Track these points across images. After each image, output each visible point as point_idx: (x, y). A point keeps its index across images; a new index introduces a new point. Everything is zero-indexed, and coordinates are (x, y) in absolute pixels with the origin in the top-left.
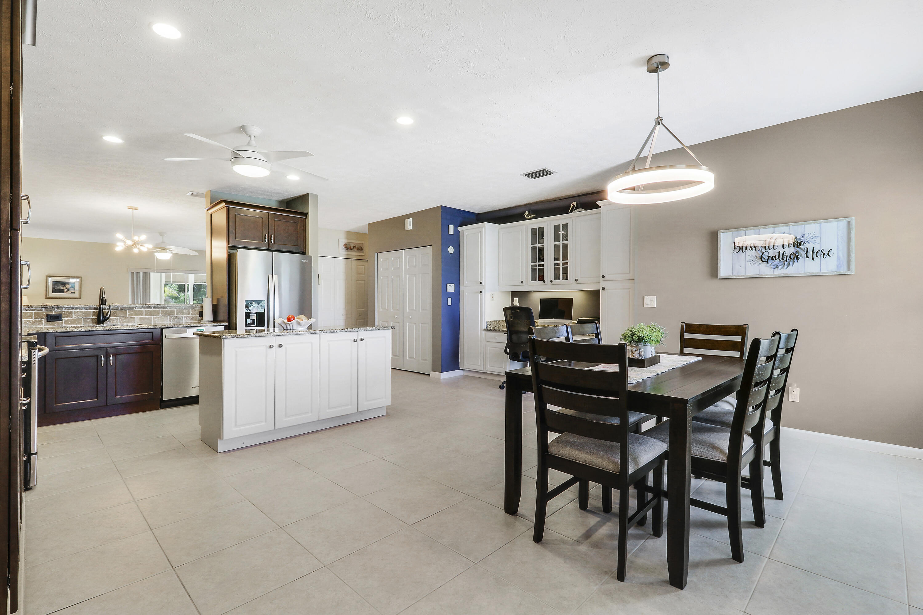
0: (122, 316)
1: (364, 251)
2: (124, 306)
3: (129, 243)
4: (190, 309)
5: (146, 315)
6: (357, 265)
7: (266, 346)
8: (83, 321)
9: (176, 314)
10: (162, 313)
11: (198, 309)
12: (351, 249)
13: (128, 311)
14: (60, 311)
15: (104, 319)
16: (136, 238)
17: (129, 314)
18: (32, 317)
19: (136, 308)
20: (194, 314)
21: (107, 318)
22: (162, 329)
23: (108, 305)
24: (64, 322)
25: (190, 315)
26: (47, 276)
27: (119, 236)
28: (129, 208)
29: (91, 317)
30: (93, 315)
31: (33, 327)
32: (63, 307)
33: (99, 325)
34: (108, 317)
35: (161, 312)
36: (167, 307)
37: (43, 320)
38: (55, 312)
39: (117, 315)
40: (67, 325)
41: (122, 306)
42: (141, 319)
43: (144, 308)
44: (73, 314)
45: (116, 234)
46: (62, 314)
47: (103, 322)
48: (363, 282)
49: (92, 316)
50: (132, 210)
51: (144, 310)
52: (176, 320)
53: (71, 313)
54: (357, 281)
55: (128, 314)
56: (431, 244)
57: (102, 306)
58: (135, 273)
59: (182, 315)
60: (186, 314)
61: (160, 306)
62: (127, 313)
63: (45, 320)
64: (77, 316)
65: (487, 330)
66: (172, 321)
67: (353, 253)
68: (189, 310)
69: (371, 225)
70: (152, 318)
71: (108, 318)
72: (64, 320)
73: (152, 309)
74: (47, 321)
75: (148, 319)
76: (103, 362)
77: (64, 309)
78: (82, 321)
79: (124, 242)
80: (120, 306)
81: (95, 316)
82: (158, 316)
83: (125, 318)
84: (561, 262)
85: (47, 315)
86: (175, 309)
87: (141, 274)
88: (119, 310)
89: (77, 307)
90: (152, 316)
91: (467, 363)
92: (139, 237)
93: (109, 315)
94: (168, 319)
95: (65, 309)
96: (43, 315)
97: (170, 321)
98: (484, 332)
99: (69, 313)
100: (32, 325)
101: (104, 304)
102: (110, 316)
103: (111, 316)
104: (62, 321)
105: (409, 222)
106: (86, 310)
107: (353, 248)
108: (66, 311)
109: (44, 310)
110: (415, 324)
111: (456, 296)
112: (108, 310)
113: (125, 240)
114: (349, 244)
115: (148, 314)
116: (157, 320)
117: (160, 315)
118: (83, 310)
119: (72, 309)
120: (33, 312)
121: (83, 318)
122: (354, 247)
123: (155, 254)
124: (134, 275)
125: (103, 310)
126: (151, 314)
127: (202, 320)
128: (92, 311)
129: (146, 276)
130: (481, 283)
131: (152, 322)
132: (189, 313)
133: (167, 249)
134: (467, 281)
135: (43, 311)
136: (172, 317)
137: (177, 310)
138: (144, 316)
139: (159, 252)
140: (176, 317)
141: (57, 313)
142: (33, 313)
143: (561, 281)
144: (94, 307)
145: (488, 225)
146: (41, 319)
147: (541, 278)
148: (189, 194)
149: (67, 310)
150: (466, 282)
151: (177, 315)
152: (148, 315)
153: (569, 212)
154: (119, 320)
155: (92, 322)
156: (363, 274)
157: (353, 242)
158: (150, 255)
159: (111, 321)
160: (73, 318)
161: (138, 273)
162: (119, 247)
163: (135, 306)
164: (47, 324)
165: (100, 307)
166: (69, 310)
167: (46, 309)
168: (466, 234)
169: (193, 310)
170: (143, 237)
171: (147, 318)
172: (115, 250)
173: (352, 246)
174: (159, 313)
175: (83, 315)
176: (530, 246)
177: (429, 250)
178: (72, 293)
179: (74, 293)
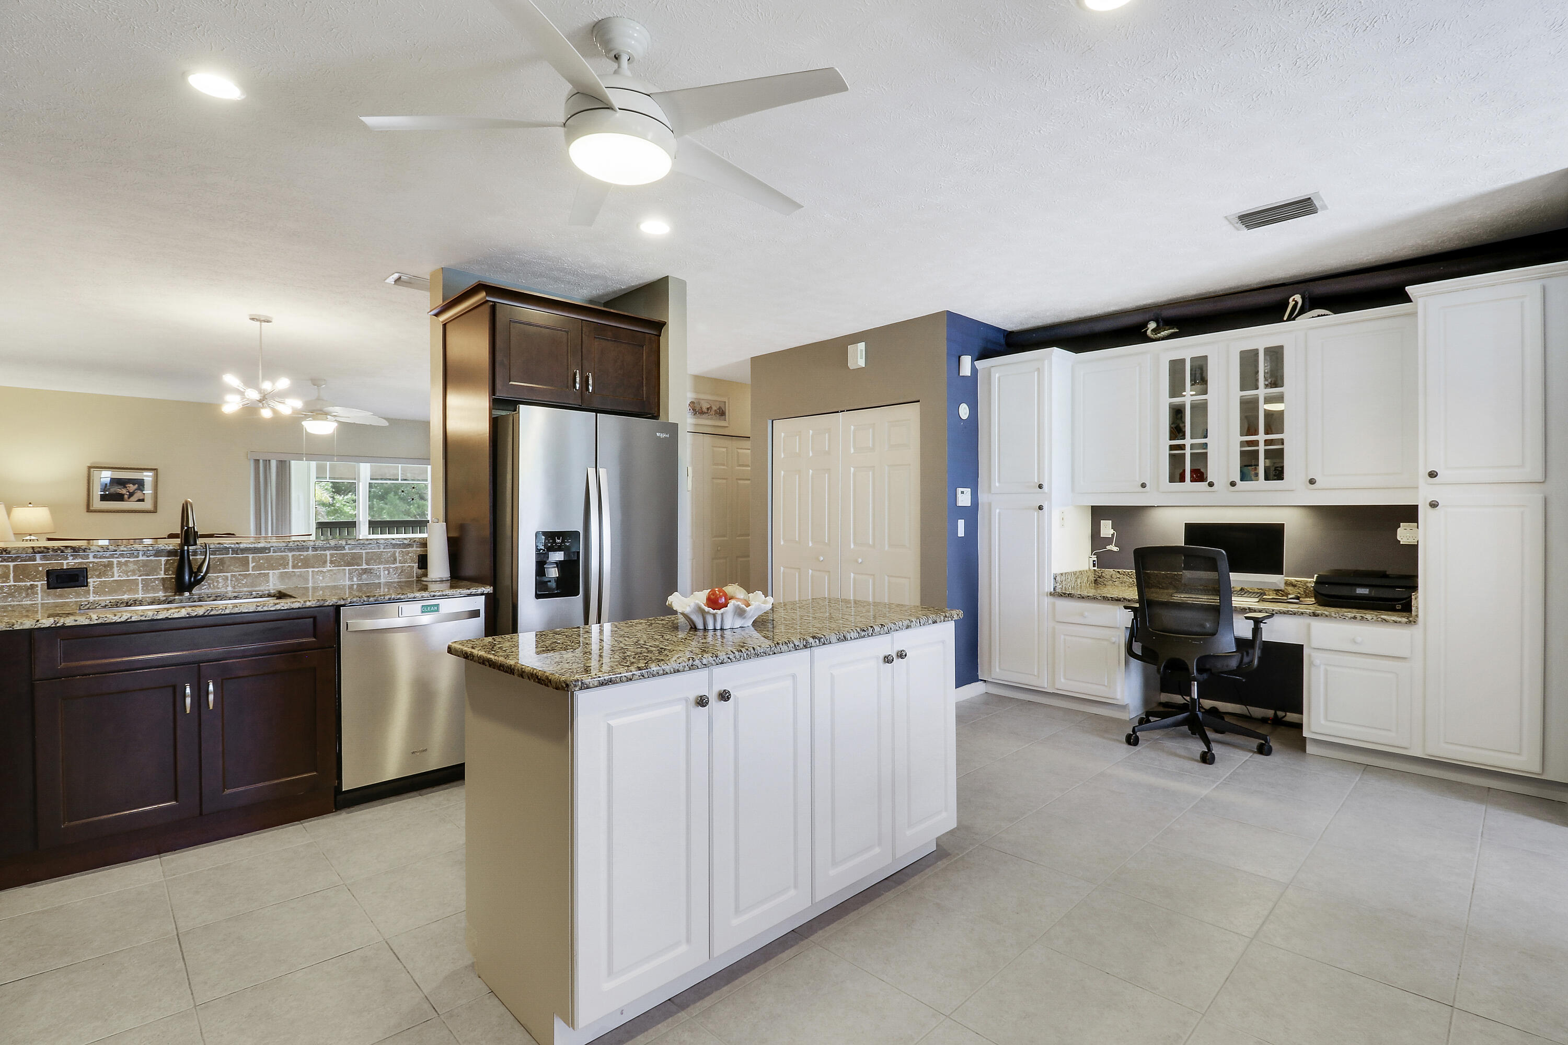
0: (236, 570)
1: (727, 417)
2: (242, 546)
3: (253, 395)
4: (398, 550)
5: (294, 567)
6: (713, 446)
7: (687, 700)
8: (140, 585)
9: (364, 562)
10: (331, 562)
11: (415, 549)
12: (702, 413)
13: (253, 557)
14: (80, 560)
15: (192, 579)
16: (267, 386)
17: (254, 564)
18: (7, 577)
19: (272, 551)
20: (405, 562)
21: (200, 577)
22: (337, 608)
23: (204, 545)
24: (91, 588)
25: (398, 565)
26: (90, 468)
27: (231, 379)
28: (253, 319)
29: (160, 574)
30: (166, 571)
31: (12, 603)
32: (88, 551)
33: (180, 595)
34: (202, 574)
35: (331, 558)
36: (344, 547)
37: (37, 586)
38: (69, 562)
39: (225, 568)
40: (100, 596)
41: (237, 545)
42: (283, 576)
43: (291, 550)
44: (115, 569)
45: (224, 376)
46: (86, 568)
47: (190, 588)
48: (724, 481)
49: (162, 572)
50: (258, 323)
51: (290, 554)
52: (364, 576)
53: (110, 565)
54: (713, 478)
55: (251, 565)
56: (917, 400)
57: (188, 548)
58: (261, 461)
59: (380, 564)
60: (387, 562)
61: (328, 545)
62: (250, 562)
63: (42, 584)
64: (126, 573)
65: (1056, 594)
66: (355, 579)
67: (707, 422)
68: (394, 553)
69: (758, 362)
70: (310, 573)
71: (203, 578)
72: (91, 585)
73: (310, 552)
74: (48, 588)
75: (300, 576)
76: (188, 700)
77: (91, 555)
78: (138, 585)
79: (242, 393)
80: (233, 546)
81: (170, 573)
82: (325, 570)
83: (245, 576)
84: (1261, 437)
85: (49, 573)
86: (364, 551)
87: (274, 464)
88: (230, 555)
89: (125, 549)
90: (310, 570)
91: (1000, 669)
92: (274, 384)
93: (204, 569)
94: (347, 575)
95: (94, 557)
96: (38, 572)
97: (351, 579)
98: (1047, 600)
99: (105, 566)
100: (10, 599)
101: (192, 542)
102: (207, 572)
103: (211, 571)
104: (87, 586)
105: (859, 350)
106: (148, 557)
107: (706, 411)
108: (96, 560)
109: (41, 559)
110: (872, 577)
111: (971, 514)
112: (204, 557)
113: (242, 390)
114: (699, 403)
115: (300, 564)
116: (321, 578)
117: (329, 567)
118: (141, 558)
119: (112, 556)
120: (11, 564)
121: (140, 578)
122: (708, 409)
123: (304, 423)
124: (260, 465)
125: (191, 558)
126: (306, 563)
127: (426, 575)
128: (163, 559)
129: (284, 467)
130: (1040, 486)
131: (310, 585)
132: (395, 559)
133: (327, 414)
134: (999, 482)
135: (38, 561)
136: (357, 569)
137: (367, 553)
138: (291, 570)
139: (310, 419)
140: (365, 571)
141: (74, 565)
142: (12, 568)
143: (1261, 482)
144: (169, 548)
145: (1057, 354)
146: (32, 583)
147: (1199, 476)
148: (391, 280)
149: (100, 558)
150: (997, 484)
151: (367, 564)
152: (299, 567)
153: (1285, 319)
154: (229, 582)
155: (164, 587)
156: (723, 465)
157: (707, 398)
158: (292, 424)
159: (209, 584)
160: (116, 578)
161: (267, 462)
162: (231, 406)
163: (269, 546)
164: (49, 595)
165: (182, 551)
166: (105, 557)
167: (42, 558)
168: (997, 375)
169: (403, 552)
170: (283, 383)
171: (299, 573)
172: (223, 411)
173: (705, 406)
174: (325, 562)
175: (140, 571)
176: (1165, 402)
177: (911, 413)
178: (139, 500)
179: (143, 500)
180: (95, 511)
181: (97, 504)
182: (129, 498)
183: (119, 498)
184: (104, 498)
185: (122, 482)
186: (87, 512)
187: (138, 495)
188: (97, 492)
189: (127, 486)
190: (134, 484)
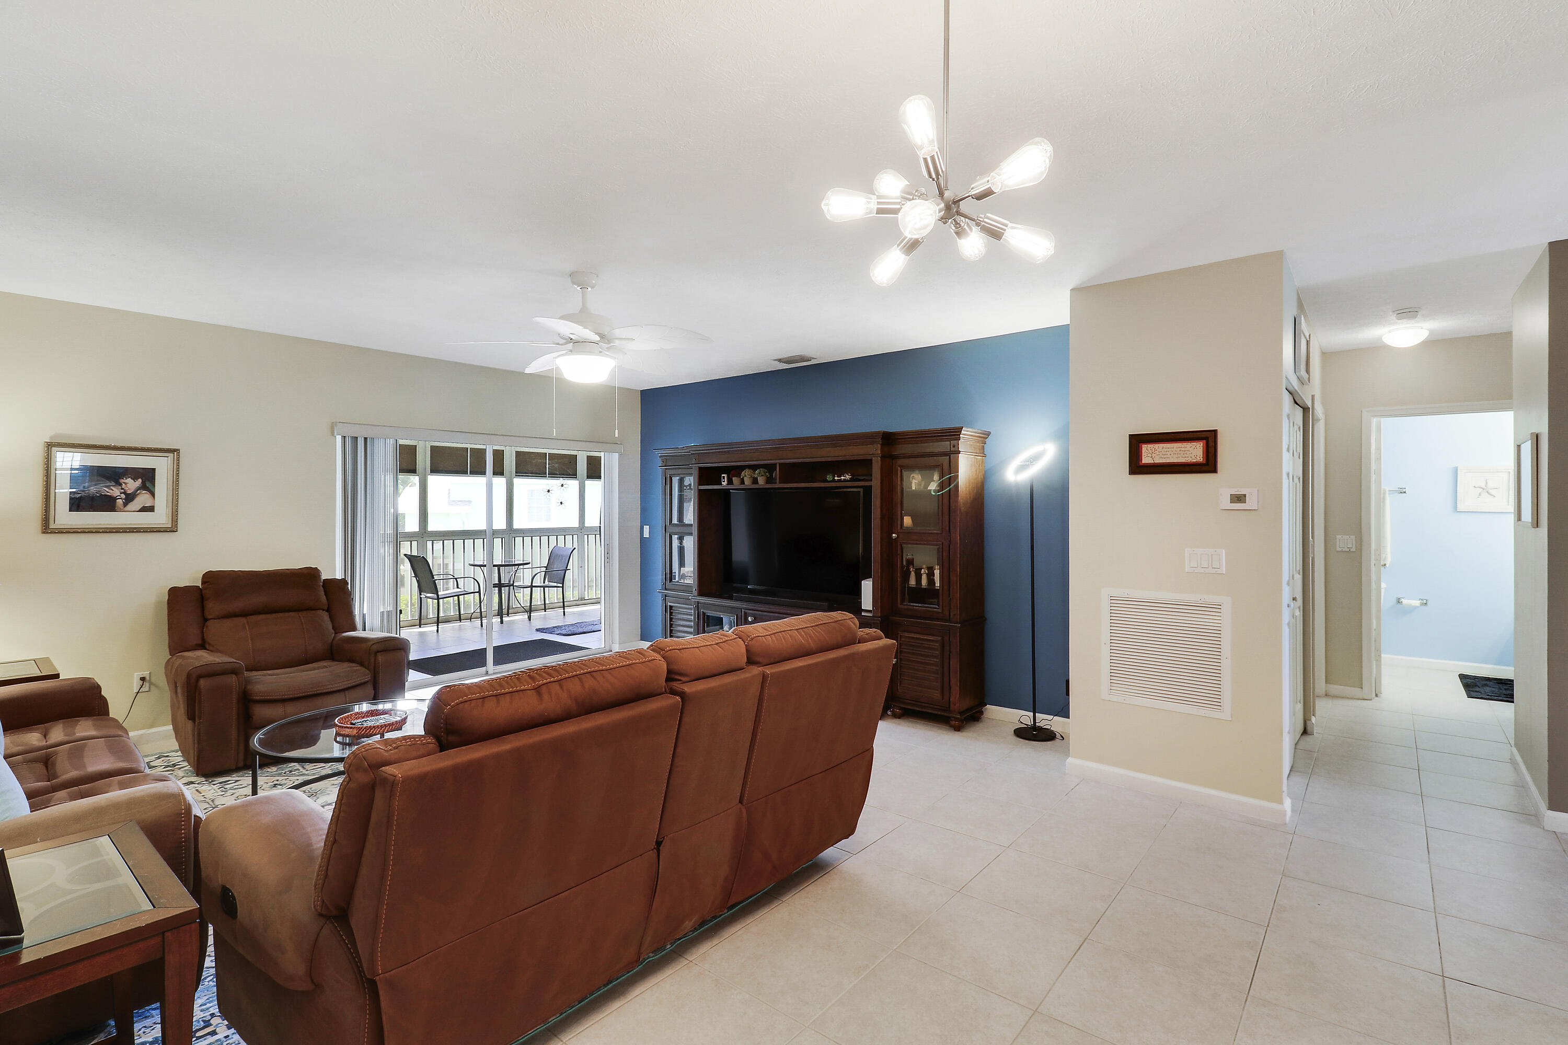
178: (144, 509)
179: (151, 509)
180: (61, 531)
181: (64, 516)
182: (125, 505)
183: (107, 504)
184: (78, 504)
185: (114, 475)
186: (44, 533)
187: (143, 499)
188: (63, 491)
189: (122, 481)
190: (135, 479)
